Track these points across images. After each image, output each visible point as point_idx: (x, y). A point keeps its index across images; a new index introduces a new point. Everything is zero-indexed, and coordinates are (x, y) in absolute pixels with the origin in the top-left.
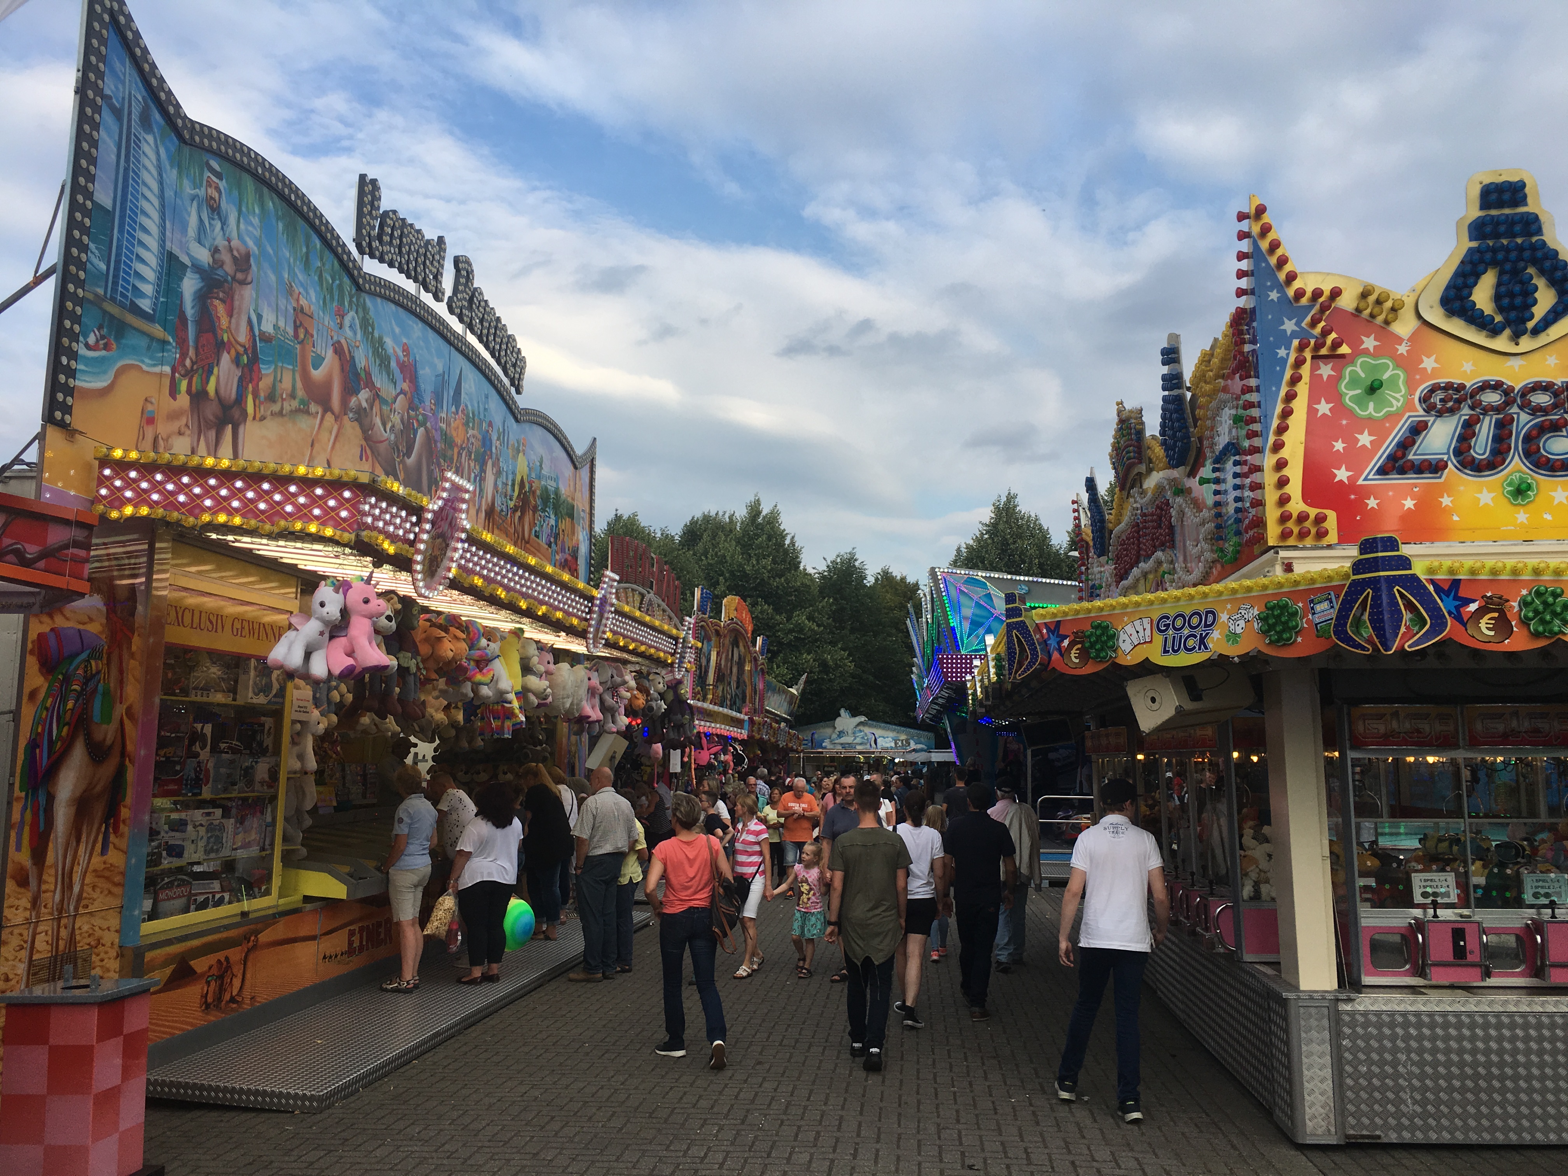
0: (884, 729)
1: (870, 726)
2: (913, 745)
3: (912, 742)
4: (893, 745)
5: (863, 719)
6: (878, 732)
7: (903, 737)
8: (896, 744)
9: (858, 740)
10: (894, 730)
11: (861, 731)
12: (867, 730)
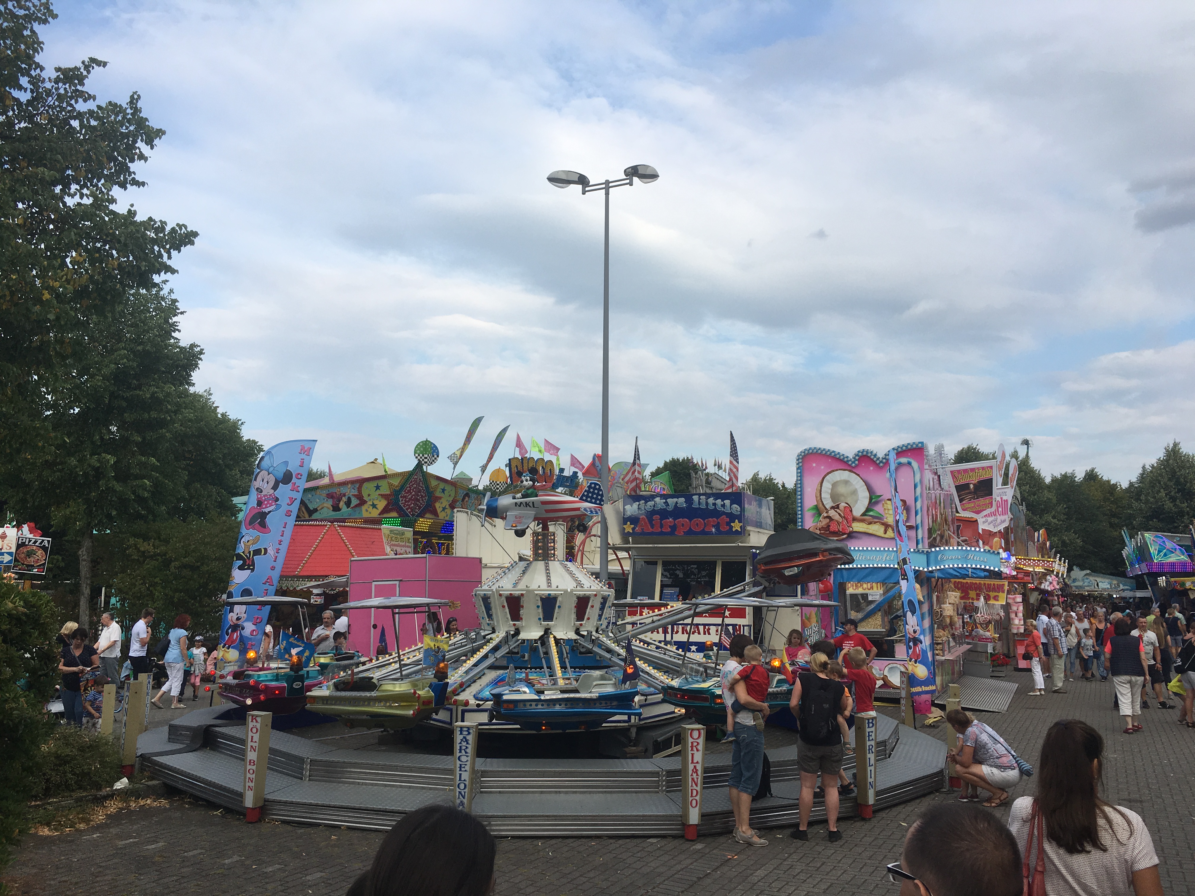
0: (1102, 577)
1: (1095, 576)
2: (1122, 587)
3: (1121, 585)
4: (1109, 586)
5: (1088, 572)
6: (1099, 580)
7: (1115, 582)
8: (1111, 586)
9: (1086, 584)
10: (1109, 578)
11: (1087, 579)
12: (1091, 578)
